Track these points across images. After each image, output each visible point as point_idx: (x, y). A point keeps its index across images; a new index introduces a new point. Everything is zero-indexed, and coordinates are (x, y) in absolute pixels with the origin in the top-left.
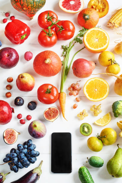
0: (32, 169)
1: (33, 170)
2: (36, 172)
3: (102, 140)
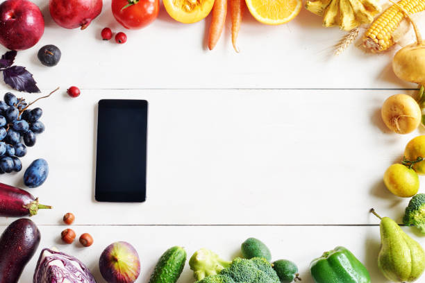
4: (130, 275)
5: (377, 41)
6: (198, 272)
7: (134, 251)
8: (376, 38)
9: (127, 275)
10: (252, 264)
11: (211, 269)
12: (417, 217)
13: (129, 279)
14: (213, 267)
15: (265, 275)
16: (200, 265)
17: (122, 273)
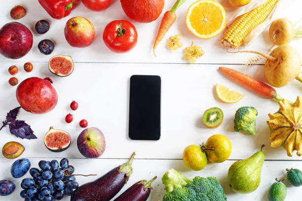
0: (118, 166)
1: (119, 168)
2: (124, 170)
3: (208, 154)
4: (98, 150)
5: (232, 43)
6: (169, 185)
7: (101, 134)
8: (232, 41)
9: (96, 150)
10: (208, 181)
11: (178, 184)
12: (243, 125)
13: (97, 153)
14: (179, 182)
15: (216, 189)
16: (170, 180)
17: (93, 149)
